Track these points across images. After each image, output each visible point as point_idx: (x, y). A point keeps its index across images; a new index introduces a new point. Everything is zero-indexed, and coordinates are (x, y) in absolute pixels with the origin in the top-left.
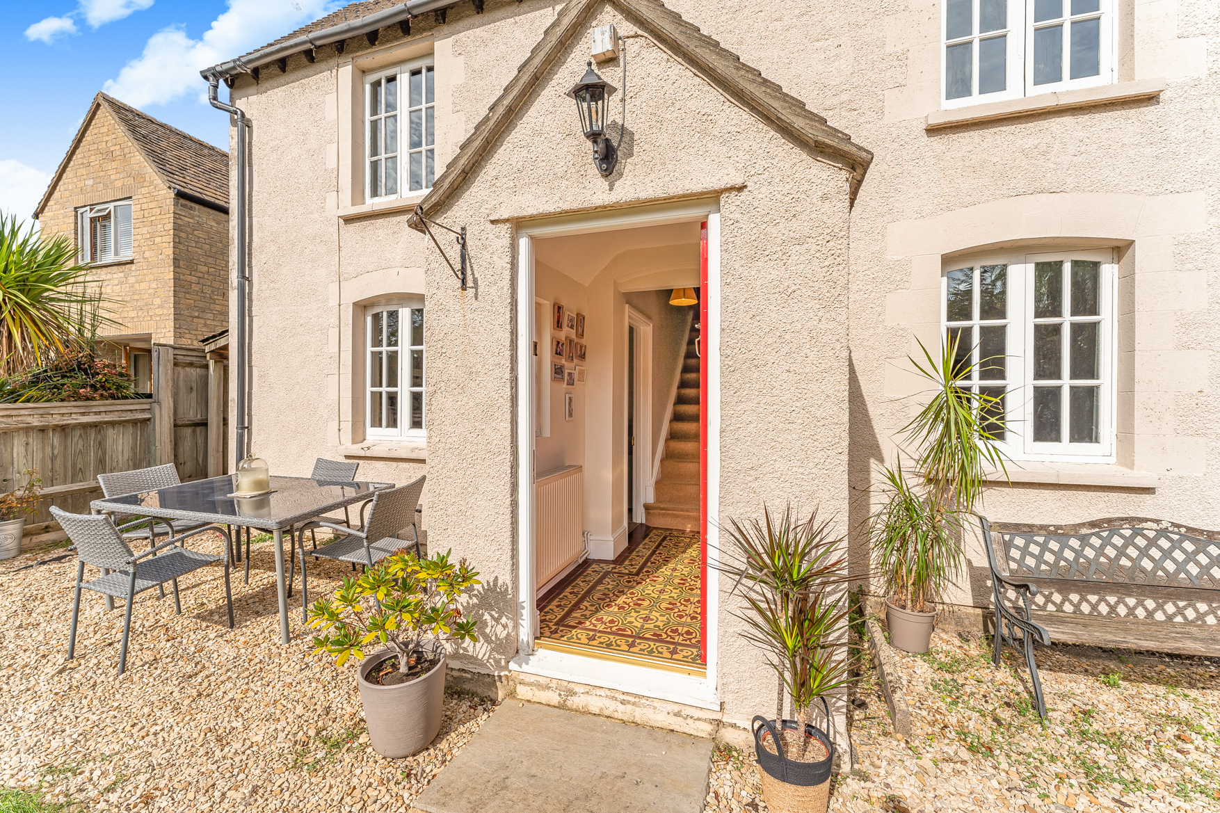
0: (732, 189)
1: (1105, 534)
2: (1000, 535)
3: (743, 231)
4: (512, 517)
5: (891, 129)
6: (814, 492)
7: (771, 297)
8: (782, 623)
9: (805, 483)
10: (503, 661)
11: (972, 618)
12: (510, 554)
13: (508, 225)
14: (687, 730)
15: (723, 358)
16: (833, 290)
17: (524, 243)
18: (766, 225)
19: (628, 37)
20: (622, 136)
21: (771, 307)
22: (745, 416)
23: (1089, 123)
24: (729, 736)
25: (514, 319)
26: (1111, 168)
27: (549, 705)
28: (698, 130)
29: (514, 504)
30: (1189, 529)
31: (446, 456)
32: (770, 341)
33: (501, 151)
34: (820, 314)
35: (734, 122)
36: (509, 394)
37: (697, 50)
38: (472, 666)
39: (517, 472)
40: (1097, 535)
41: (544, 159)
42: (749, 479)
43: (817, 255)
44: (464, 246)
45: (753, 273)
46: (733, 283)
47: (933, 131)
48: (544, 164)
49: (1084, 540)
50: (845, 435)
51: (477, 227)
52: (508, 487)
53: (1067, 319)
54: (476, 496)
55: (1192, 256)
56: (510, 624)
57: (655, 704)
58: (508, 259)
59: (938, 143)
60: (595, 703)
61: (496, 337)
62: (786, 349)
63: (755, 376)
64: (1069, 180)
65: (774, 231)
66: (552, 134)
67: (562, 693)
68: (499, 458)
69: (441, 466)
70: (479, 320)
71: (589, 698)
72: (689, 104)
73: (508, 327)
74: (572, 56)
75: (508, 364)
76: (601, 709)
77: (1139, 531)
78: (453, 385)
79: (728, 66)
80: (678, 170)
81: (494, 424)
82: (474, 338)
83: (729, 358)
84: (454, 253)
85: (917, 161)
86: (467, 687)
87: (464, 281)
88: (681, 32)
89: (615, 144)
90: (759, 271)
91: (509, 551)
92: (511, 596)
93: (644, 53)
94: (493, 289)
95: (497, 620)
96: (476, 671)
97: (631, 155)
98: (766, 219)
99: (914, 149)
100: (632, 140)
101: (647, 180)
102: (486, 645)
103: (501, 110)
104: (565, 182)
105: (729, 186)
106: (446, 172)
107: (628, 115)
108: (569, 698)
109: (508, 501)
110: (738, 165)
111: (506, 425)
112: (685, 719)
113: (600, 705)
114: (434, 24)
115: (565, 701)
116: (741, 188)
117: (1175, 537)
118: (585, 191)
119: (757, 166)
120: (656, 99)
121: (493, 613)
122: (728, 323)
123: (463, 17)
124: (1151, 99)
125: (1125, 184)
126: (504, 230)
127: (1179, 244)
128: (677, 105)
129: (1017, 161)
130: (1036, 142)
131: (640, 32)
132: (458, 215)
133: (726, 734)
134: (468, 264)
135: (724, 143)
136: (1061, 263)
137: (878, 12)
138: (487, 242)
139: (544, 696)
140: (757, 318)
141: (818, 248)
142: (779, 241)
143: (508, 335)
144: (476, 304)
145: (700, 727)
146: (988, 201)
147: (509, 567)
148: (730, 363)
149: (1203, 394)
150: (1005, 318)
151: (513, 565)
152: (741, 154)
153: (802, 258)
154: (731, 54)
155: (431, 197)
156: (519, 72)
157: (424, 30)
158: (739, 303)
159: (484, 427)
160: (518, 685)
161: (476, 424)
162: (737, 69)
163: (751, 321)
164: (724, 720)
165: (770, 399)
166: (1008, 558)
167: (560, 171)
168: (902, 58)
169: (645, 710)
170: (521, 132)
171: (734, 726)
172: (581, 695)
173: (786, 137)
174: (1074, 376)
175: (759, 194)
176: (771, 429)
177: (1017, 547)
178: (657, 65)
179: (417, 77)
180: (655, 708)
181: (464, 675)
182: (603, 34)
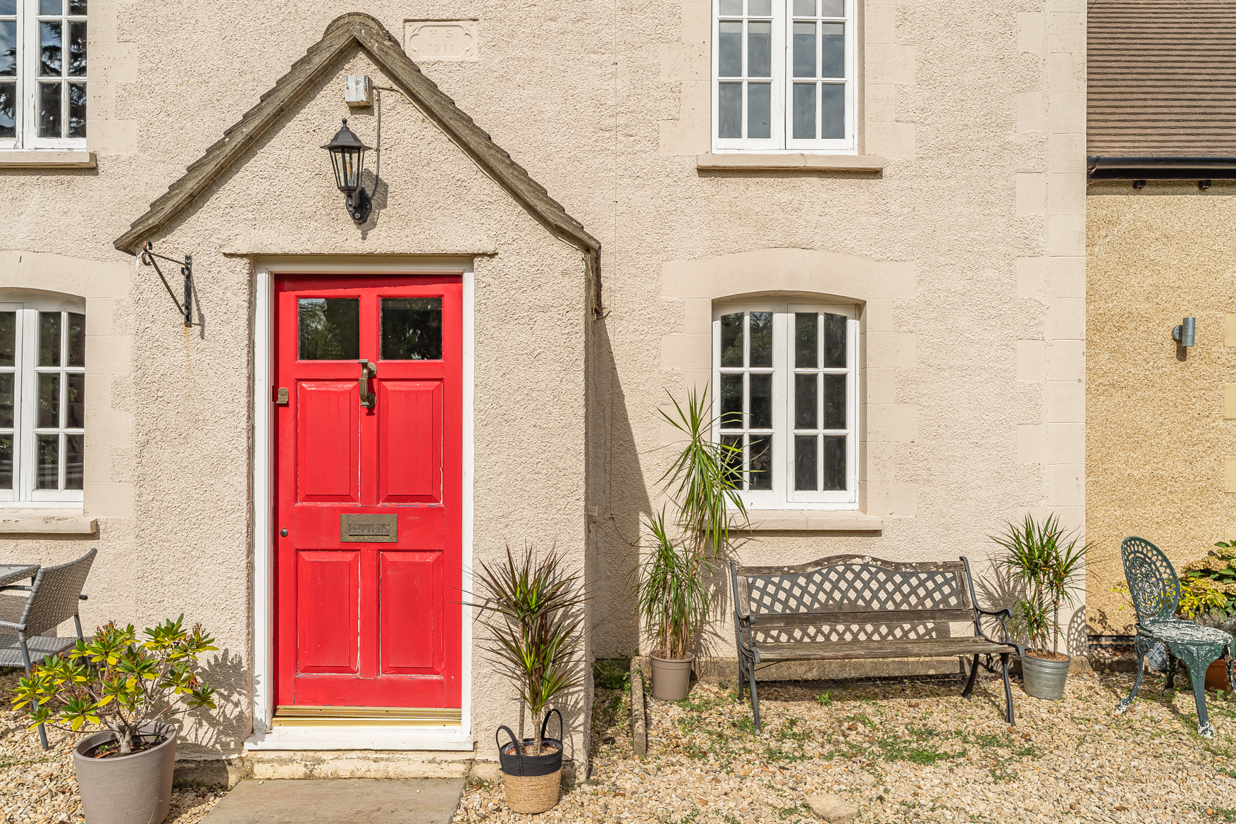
0: (484, 255)
1: (824, 571)
2: (745, 578)
3: (494, 294)
4: (248, 581)
5: (667, 163)
6: (557, 535)
7: (520, 357)
8: (524, 649)
9: (550, 528)
10: (233, 743)
11: (732, 667)
12: (245, 622)
13: (246, 260)
14: (441, 775)
15: (477, 413)
16: (572, 355)
17: (263, 280)
18: (515, 291)
19: (383, 89)
20: (376, 186)
21: (520, 367)
22: (496, 468)
23: (831, 187)
24: (482, 771)
25: (251, 362)
26: (848, 232)
27: (293, 779)
28: (453, 193)
29: (251, 567)
30: (884, 562)
31: (162, 516)
32: (519, 398)
33: (237, 177)
34: (561, 375)
35: (486, 192)
36: (246, 445)
37: (452, 122)
38: (196, 755)
39: (253, 532)
40: (819, 572)
41: (289, 194)
42: (500, 526)
43: (559, 323)
44: (188, 277)
45: (504, 334)
46: (486, 342)
47: (704, 171)
48: (290, 200)
49: (809, 577)
50: (582, 483)
51: (206, 258)
52: (244, 548)
53: (821, 370)
54: (202, 560)
55: (906, 319)
56: (244, 700)
57: (410, 756)
58: (246, 297)
59: (708, 184)
60: (344, 767)
61: (230, 381)
62: (532, 406)
63: (505, 430)
64: (817, 238)
65: (522, 297)
66: (298, 170)
67: (308, 763)
68: (232, 516)
69: (154, 528)
70: (208, 361)
71: (339, 763)
72: (444, 167)
73: (245, 371)
74: (322, 93)
75: (244, 412)
76: (353, 772)
77: (849, 567)
78: (172, 434)
79: (480, 143)
80: (433, 229)
81: (226, 479)
82: (201, 381)
83: (482, 413)
84: (177, 283)
85: (690, 200)
86: (190, 778)
87: (188, 318)
88: (436, 101)
89: (369, 192)
90: (509, 333)
91: (245, 618)
92: (245, 669)
93: (399, 107)
94: (226, 329)
95: (227, 699)
96: (202, 759)
97: (385, 206)
98: (515, 286)
99: (687, 187)
100: (386, 191)
101: (403, 234)
102: (211, 729)
103: (239, 138)
104: (313, 222)
105: (481, 252)
106: (169, 193)
107: (382, 167)
108: (316, 767)
109: (244, 564)
110: (490, 232)
111: (241, 480)
112: (439, 764)
113: (351, 767)
115: (311, 771)
116: (492, 255)
117: (873, 570)
118: (336, 236)
119: (507, 235)
120: (411, 156)
121: (222, 690)
122: (481, 380)
124: (876, 173)
125: (859, 248)
126: (242, 266)
127: (897, 308)
128: (433, 166)
129: (776, 213)
130: (791, 198)
131: (395, 87)
132: (181, 241)
133: (479, 770)
134: (193, 299)
135: (477, 210)
136: (816, 315)
137: (653, 37)
138: (220, 276)
139: (286, 771)
140: (508, 376)
141: (560, 316)
142: (526, 307)
143: (245, 380)
144: (203, 344)
145: (454, 769)
146: (752, 250)
147: (244, 637)
148: (483, 418)
149: (915, 444)
150: (771, 366)
151: (249, 634)
152: (493, 222)
153: (546, 325)
154: (483, 132)
155: (148, 219)
156: (262, 101)
158: (491, 362)
159: (213, 482)
160: (256, 764)
161: (203, 479)
162: (488, 147)
163: (501, 379)
164: (476, 758)
165: (518, 452)
166: (750, 599)
167: (309, 211)
168: (676, 90)
169: (399, 764)
170: (263, 162)
171: (486, 761)
172: (330, 762)
173: (532, 213)
174: (827, 426)
175: (508, 262)
176: (520, 479)
177: (758, 589)
178: (413, 123)
180: (409, 760)
181: (186, 765)
182: (357, 83)
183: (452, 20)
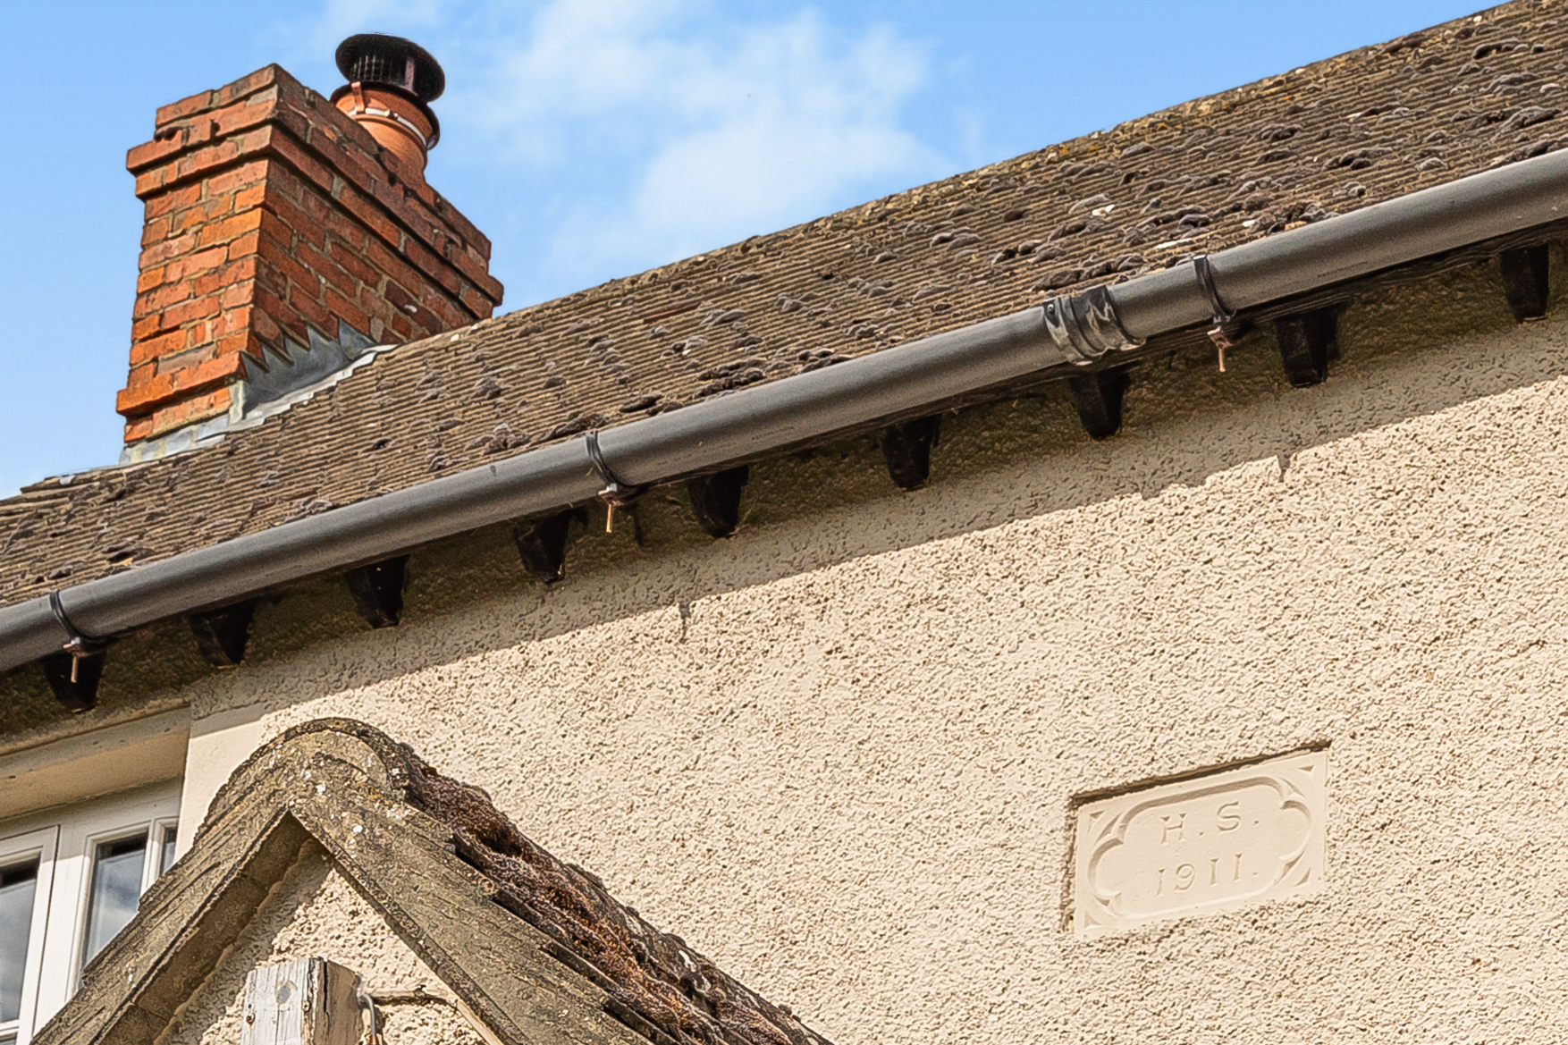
19: (396, 1001)
114: (198, 663)
123: (314, 638)
131: (435, 983)
157: (155, 686)
179: (125, 861)
182: (283, 995)
183: (1237, 764)
